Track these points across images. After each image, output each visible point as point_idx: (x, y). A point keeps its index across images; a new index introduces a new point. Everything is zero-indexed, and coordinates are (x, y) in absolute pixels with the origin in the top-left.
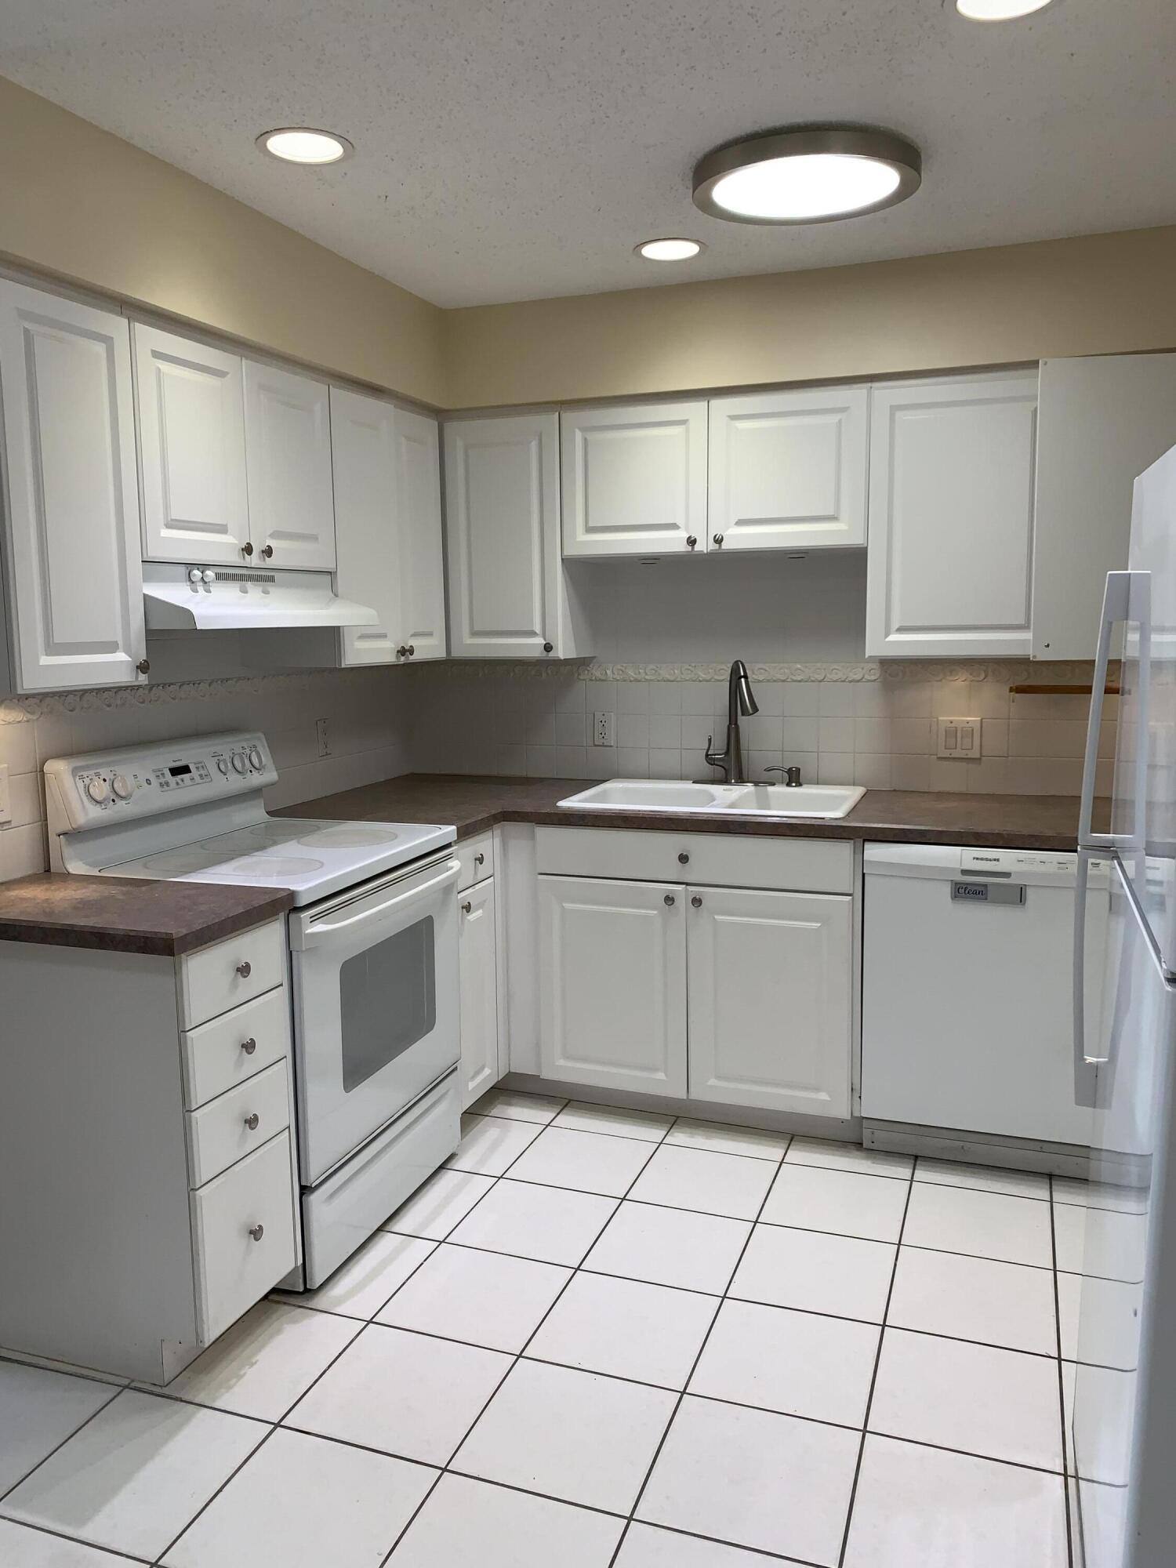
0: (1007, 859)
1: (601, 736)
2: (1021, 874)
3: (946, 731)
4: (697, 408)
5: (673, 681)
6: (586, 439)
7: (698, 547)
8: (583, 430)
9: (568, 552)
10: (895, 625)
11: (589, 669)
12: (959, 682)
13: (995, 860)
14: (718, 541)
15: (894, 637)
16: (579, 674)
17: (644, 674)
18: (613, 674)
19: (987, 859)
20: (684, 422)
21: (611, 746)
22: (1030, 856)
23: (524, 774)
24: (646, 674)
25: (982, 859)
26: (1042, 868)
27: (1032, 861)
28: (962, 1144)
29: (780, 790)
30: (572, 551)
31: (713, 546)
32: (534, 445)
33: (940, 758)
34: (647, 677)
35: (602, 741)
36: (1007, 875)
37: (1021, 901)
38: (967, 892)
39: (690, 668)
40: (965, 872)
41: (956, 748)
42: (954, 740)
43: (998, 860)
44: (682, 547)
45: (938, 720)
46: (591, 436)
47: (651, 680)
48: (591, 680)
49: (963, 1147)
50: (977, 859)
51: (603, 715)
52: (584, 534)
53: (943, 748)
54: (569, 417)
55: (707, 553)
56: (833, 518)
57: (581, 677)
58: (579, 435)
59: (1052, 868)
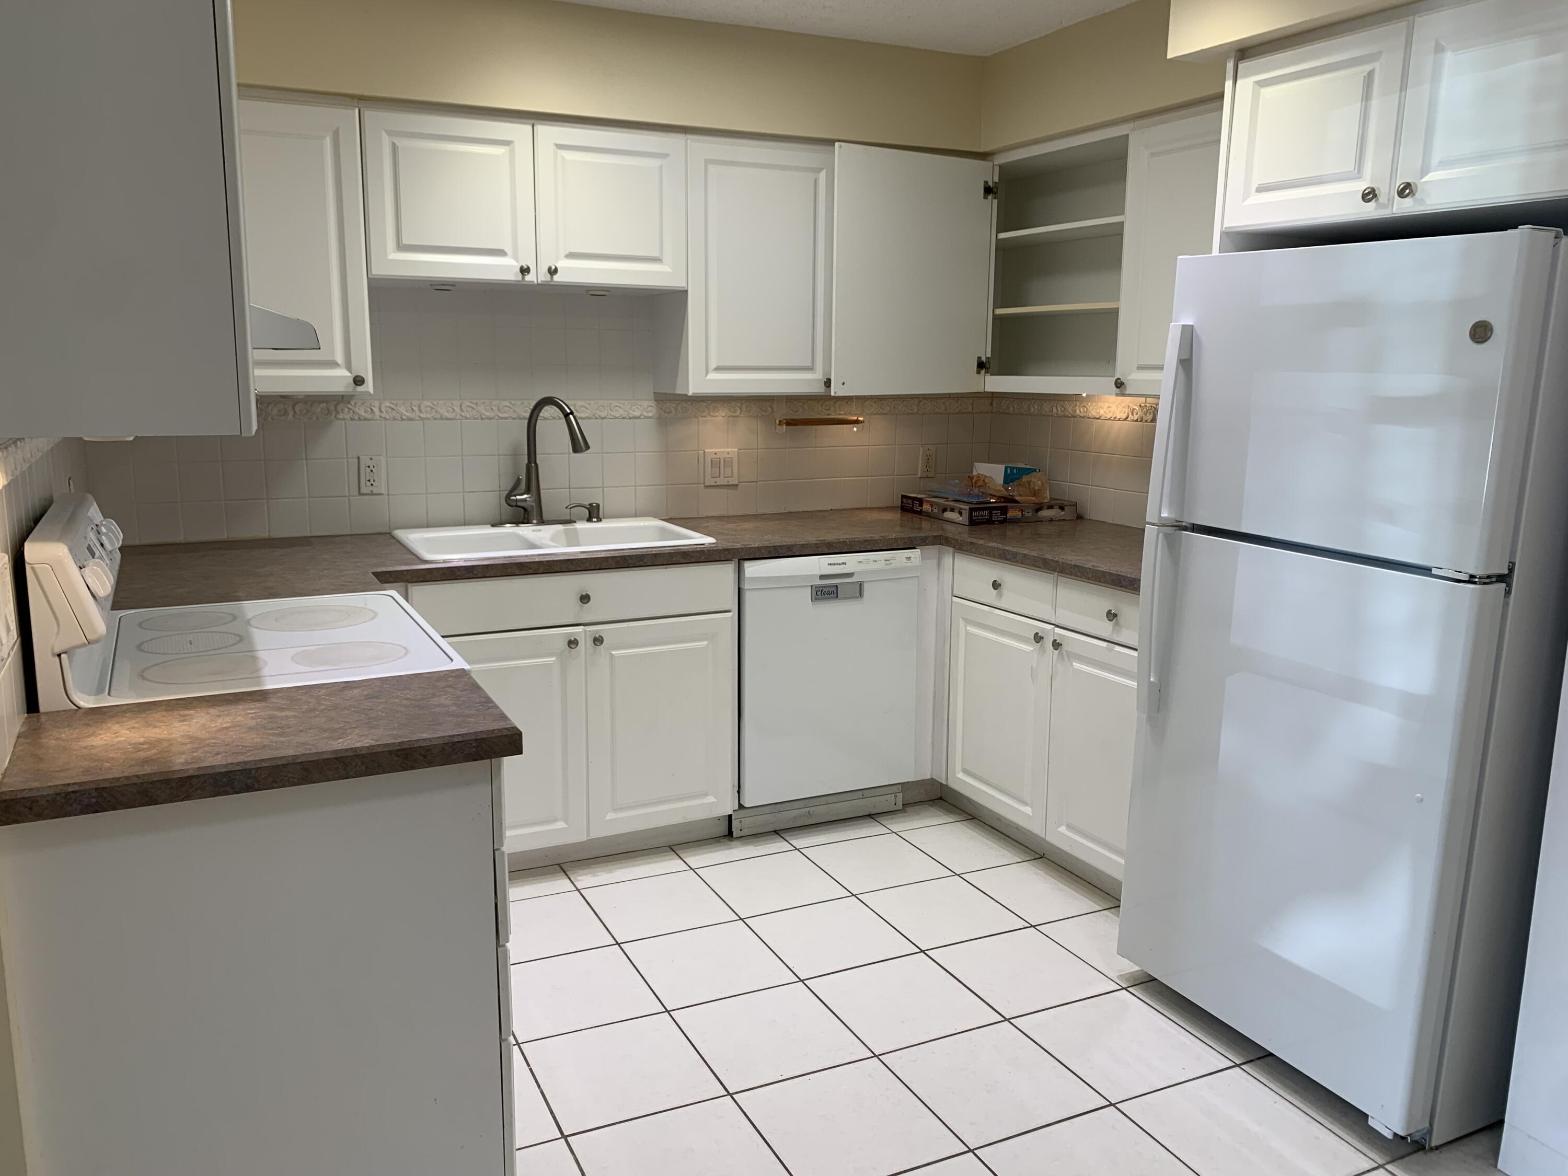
0: (851, 562)
1: (368, 484)
2: (862, 573)
3: (712, 461)
4: (519, 131)
5: (452, 419)
6: (394, 145)
7: (530, 278)
8: (390, 133)
9: (377, 271)
10: (713, 365)
11: (350, 406)
12: (721, 416)
13: (843, 563)
14: (553, 272)
15: (712, 376)
16: (337, 413)
17: (418, 412)
18: (381, 411)
19: (837, 564)
20: (507, 143)
21: (381, 494)
22: (867, 557)
23: (266, 535)
24: (420, 411)
25: (834, 564)
26: (874, 566)
27: (868, 561)
28: (807, 809)
29: (581, 526)
30: (379, 270)
31: (543, 277)
32: (328, 142)
33: (707, 487)
34: (422, 415)
35: (371, 488)
36: (850, 575)
37: (861, 596)
38: (822, 593)
39: (470, 404)
40: (822, 577)
41: (719, 477)
42: (718, 469)
43: (845, 563)
44: (513, 276)
45: (704, 452)
46: (401, 143)
47: (428, 419)
48: (352, 419)
49: (809, 812)
50: (831, 564)
51: (371, 459)
52: (394, 252)
53: (710, 476)
54: (371, 115)
55: (538, 284)
56: (657, 260)
57: (341, 416)
58: (386, 140)
59: (881, 565)
